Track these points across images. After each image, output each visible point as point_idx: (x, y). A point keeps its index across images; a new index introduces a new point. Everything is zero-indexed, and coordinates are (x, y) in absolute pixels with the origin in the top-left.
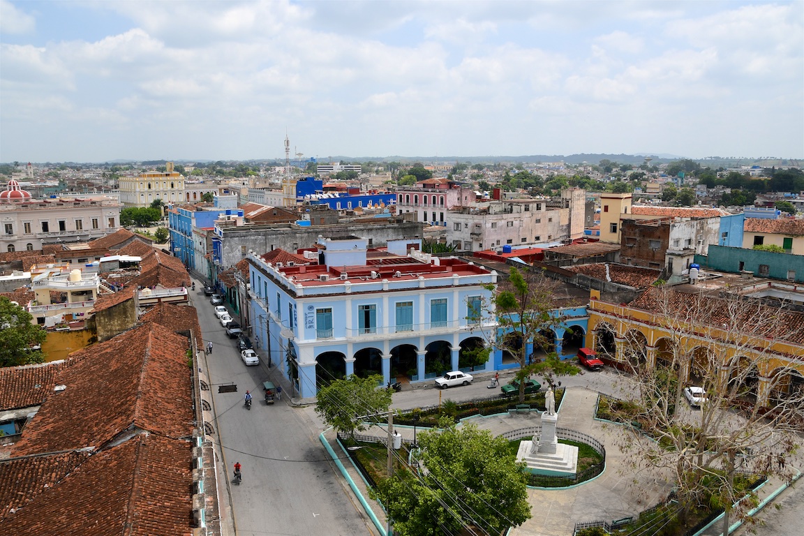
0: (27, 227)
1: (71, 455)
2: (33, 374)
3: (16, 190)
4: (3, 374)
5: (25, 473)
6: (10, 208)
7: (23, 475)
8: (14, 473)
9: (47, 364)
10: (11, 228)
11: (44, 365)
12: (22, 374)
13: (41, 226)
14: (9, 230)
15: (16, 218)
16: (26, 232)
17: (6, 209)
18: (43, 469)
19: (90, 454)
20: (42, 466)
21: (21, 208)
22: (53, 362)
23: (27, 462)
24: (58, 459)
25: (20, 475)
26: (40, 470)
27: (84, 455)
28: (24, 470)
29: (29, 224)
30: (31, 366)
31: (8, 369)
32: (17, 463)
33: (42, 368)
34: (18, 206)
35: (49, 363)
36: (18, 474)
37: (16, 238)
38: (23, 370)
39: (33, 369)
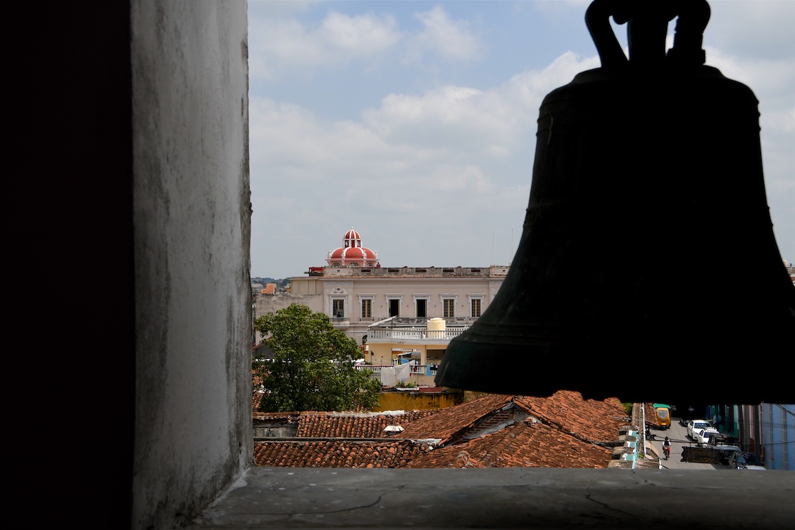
0: (367, 307)
1: (400, 446)
2: (353, 425)
3: (356, 247)
4: (308, 420)
5: (327, 457)
6: (344, 272)
7: (323, 459)
8: (310, 456)
9: (376, 414)
10: (342, 307)
11: (372, 414)
12: (337, 423)
13: (387, 307)
14: (338, 310)
15: (351, 290)
16: (364, 316)
17: (338, 274)
18: (354, 458)
19: (431, 448)
20: (353, 453)
21: (360, 273)
22: (386, 413)
23: (330, 447)
24: (379, 449)
25: (319, 459)
26: (350, 458)
27: (423, 448)
28: (325, 454)
29: (369, 301)
30: (352, 414)
31: (316, 414)
32: (316, 445)
33: (368, 419)
34: (356, 271)
35: (380, 413)
36: (317, 457)
37: (347, 323)
38: (338, 418)
39: (354, 418)
